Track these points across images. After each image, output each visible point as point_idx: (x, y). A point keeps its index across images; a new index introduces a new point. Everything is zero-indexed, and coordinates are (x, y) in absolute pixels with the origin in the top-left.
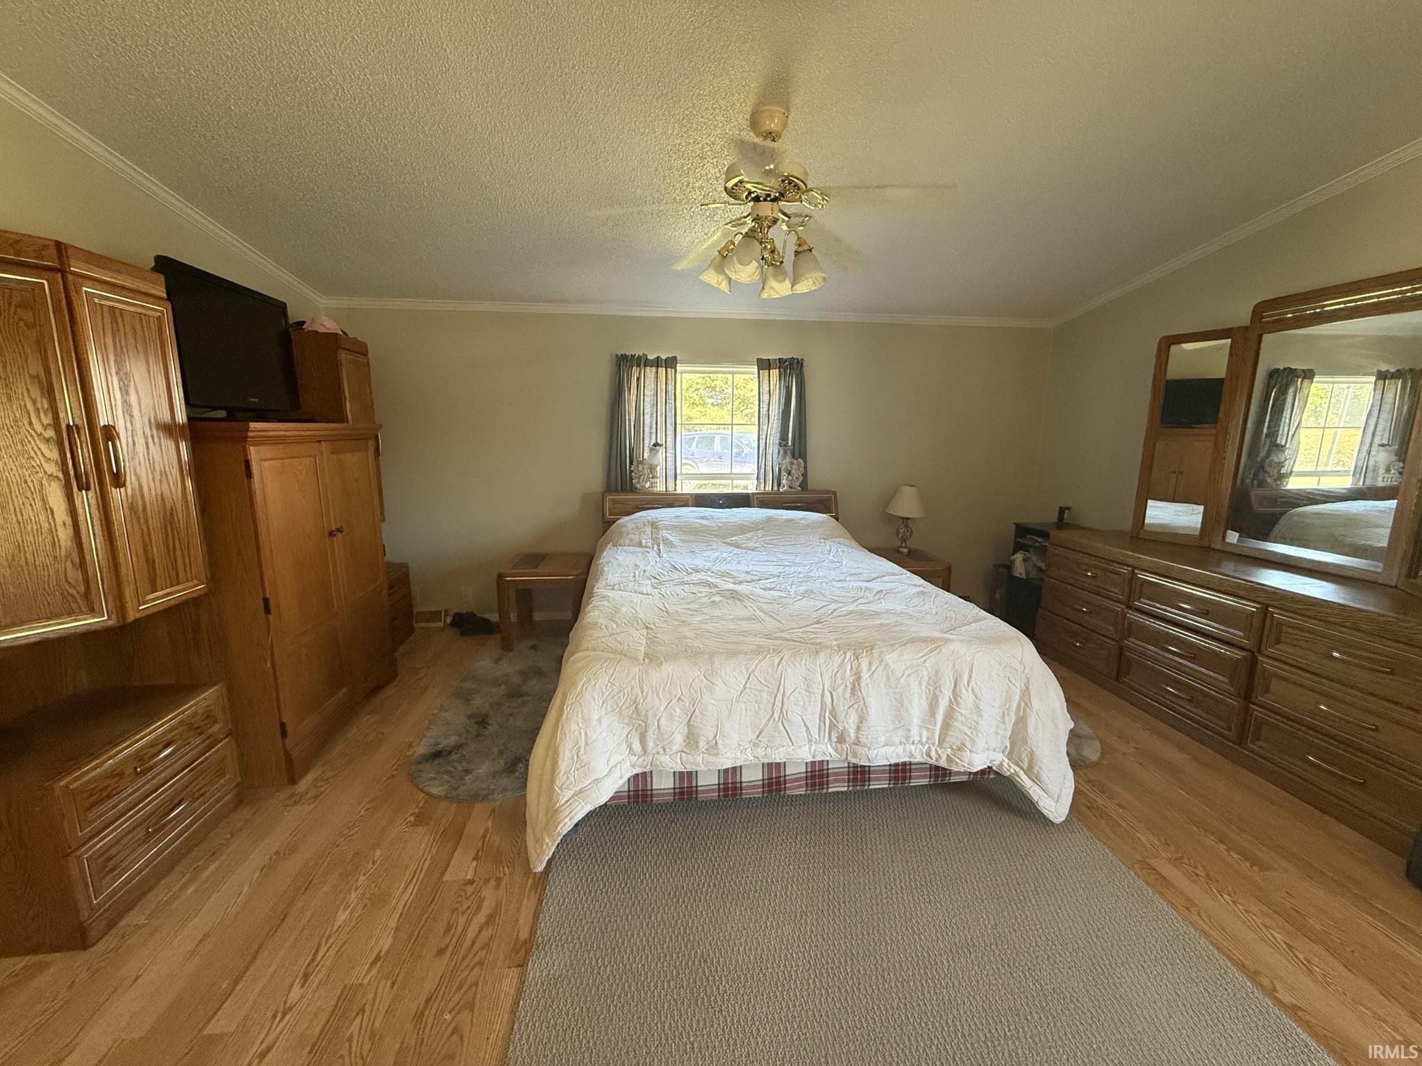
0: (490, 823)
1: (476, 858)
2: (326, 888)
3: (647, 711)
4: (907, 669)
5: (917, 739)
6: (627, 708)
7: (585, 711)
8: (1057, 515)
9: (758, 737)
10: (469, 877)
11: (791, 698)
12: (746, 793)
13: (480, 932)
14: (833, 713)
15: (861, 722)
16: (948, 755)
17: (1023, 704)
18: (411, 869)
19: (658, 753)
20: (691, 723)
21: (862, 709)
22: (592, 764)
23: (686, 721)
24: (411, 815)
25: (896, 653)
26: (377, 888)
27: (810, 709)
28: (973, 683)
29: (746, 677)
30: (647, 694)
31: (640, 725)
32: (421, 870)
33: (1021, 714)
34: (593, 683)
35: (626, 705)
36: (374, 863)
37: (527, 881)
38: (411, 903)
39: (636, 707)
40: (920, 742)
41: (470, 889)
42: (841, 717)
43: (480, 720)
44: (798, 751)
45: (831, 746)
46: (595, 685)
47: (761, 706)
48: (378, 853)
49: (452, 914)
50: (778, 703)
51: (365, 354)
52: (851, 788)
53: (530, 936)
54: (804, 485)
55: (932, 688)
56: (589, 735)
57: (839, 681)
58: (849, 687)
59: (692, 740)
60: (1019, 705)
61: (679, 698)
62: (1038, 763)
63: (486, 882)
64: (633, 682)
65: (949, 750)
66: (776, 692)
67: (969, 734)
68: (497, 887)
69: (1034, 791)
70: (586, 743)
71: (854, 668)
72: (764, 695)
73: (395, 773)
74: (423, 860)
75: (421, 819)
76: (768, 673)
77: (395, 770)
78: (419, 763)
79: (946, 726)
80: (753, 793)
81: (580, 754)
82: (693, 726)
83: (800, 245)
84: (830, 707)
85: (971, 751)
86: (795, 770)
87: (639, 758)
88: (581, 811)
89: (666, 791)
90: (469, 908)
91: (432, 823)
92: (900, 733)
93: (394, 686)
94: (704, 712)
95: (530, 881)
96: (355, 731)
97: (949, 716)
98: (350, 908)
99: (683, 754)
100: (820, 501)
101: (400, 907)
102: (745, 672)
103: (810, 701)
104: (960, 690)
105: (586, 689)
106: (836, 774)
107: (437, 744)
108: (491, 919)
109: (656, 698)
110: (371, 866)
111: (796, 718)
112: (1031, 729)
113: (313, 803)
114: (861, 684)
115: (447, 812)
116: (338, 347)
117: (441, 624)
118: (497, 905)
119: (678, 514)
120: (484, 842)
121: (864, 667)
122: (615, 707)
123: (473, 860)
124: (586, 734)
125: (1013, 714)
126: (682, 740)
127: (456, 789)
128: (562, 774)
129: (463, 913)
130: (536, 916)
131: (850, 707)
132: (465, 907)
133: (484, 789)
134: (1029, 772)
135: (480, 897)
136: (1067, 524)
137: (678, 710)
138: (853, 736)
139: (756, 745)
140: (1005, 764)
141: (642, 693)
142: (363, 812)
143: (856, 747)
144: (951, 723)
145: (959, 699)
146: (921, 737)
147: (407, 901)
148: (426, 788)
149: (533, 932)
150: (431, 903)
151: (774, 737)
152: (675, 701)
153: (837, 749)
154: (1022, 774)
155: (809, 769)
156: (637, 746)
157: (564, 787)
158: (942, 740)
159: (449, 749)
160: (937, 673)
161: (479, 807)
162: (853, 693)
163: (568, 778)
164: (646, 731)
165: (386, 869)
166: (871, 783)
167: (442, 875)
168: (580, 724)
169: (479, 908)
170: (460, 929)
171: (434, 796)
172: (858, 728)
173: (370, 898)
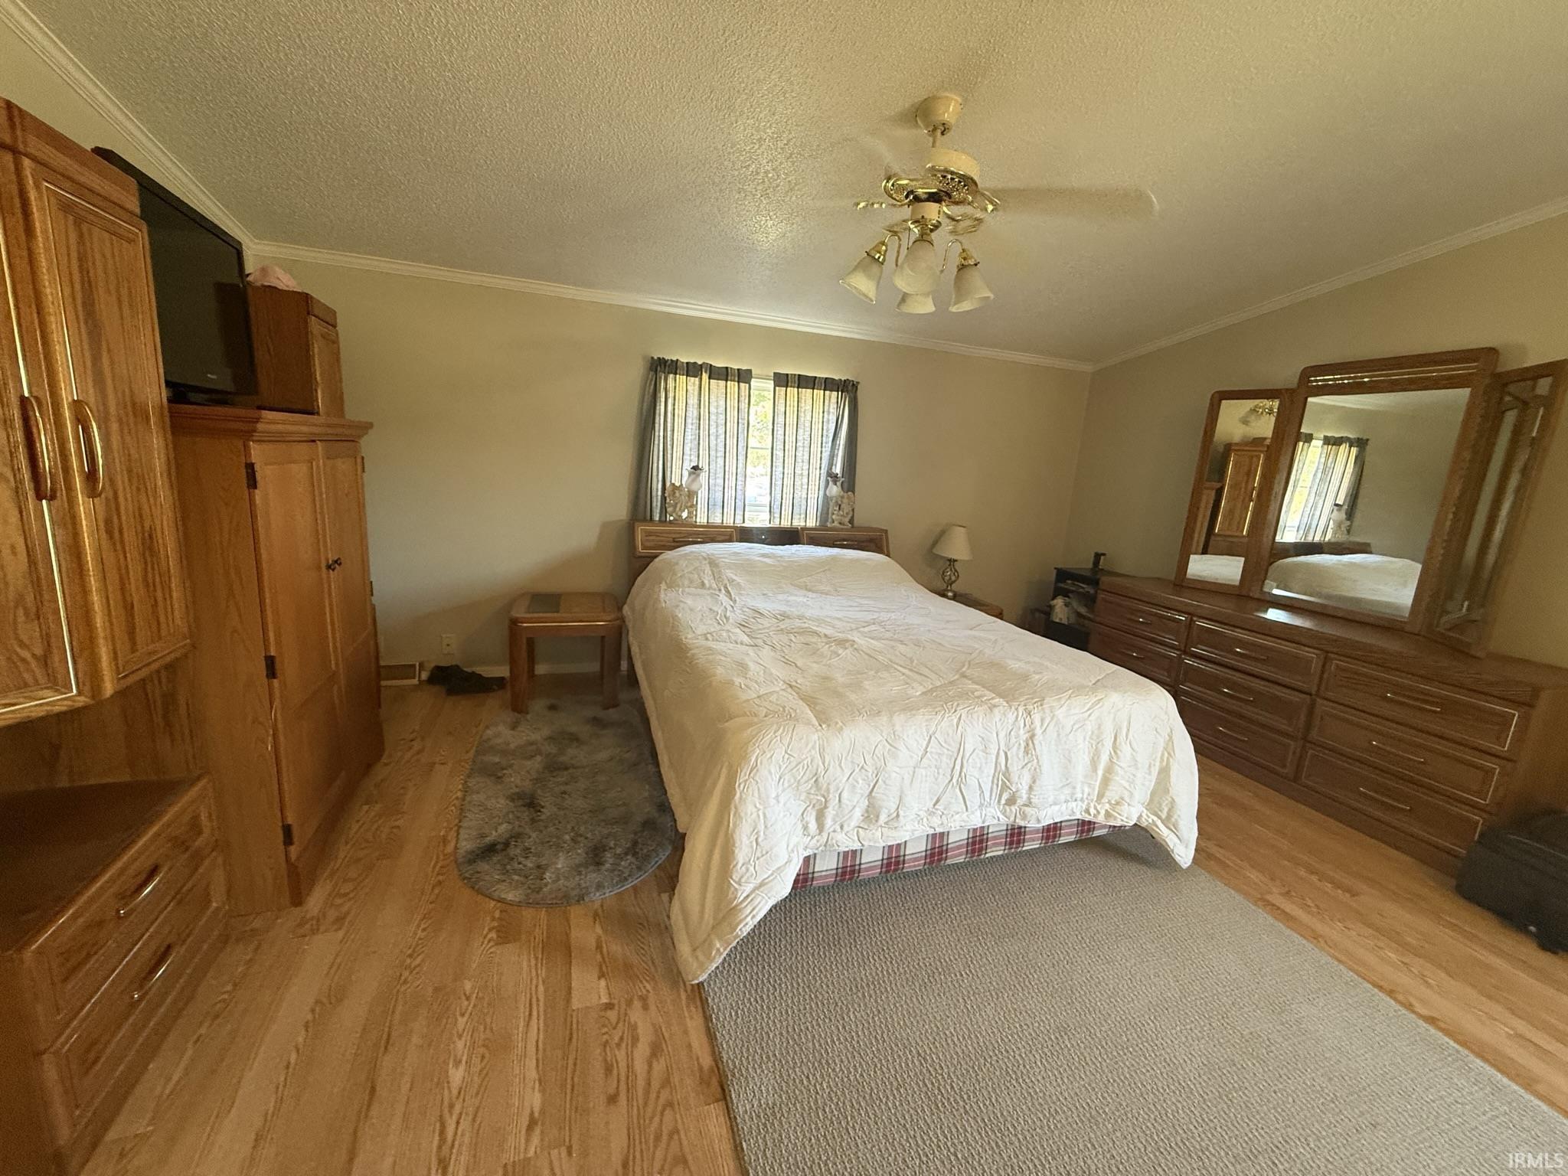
0: (599, 930)
1: (602, 975)
2: (416, 1040)
3: (829, 784)
4: (1074, 724)
5: (1079, 796)
6: (806, 782)
7: (762, 789)
8: (1092, 559)
9: (934, 805)
10: (605, 1000)
11: (970, 760)
12: (909, 867)
13: (650, 1066)
14: (1007, 773)
15: (1034, 782)
16: (1107, 810)
17: (1166, 755)
18: (523, 999)
19: (834, 831)
20: (873, 794)
21: (1035, 769)
22: (774, 851)
23: (868, 792)
24: (490, 930)
25: (1064, 708)
26: (488, 1031)
27: (986, 771)
28: (1130, 736)
29: (927, 739)
30: (829, 765)
31: (818, 800)
32: (538, 1000)
33: (1165, 764)
34: (769, 756)
35: (805, 778)
36: (468, 998)
37: (679, 995)
38: (544, 1044)
39: (816, 781)
40: (1082, 800)
41: (612, 1015)
42: (1015, 778)
43: (528, 801)
44: (972, 817)
45: (999, 808)
46: (771, 757)
47: (940, 771)
48: (468, 986)
49: (605, 1051)
50: (958, 767)
51: (334, 326)
52: (1006, 851)
53: (715, 1061)
54: (851, 521)
55: (1094, 743)
56: (768, 815)
57: (1013, 740)
58: (1023, 745)
59: (871, 814)
60: (1163, 755)
61: (862, 767)
62: (1178, 813)
63: (629, 1003)
64: (813, 752)
65: (1107, 805)
66: (955, 755)
67: (1128, 787)
68: (645, 1007)
69: (1171, 839)
70: (766, 827)
71: (1028, 726)
72: (944, 759)
73: (441, 878)
74: (534, 988)
75: (506, 934)
76: (948, 735)
77: (438, 874)
78: (471, 862)
79: (1106, 782)
80: (915, 866)
81: (760, 840)
82: (874, 798)
83: (965, 259)
84: (1003, 767)
85: (1129, 805)
86: (958, 836)
87: (812, 838)
88: (763, 907)
89: (828, 873)
90: (622, 1039)
91: (523, 937)
92: (1067, 791)
93: (386, 765)
94: (887, 782)
95: (683, 996)
96: (355, 827)
97: (1109, 770)
98: (464, 1062)
99: (860, 830)
100: (871, 540)
101: (531, 1049)
102: (925, 734)
103: (986, 763)
104: (1120, 744)
105: (761, 763)
106: (995, 838)
107: (482, 836)
108: (656, 1050)
109: (838, 768)
110: (466, 1003)
111: (972, 782)
112: (1173, 779)
113: (340, 929)
114: (1035, 742)
115: (536, 920)
116: (308, 313)
117: (415, 681)
118: (656, 1031)
119: (736, 550)
120: (601, 953)
121: (1037, 723)
122: (792, 781)
123: (599, 978)
124: (764, 814)
125: (1158, 764)
126: (860, 814)
127: (538, 892)
128: (740, 865)
129: (618, 1045)
130: (711, 1035)
131: (1023, 768)
132: (616, 1039)
133: (573, 889)
134: (1166, 822)
135: (629, 1023)
136: (1102, 570)
137: (861, 782)
138: (1025, 796)
139: (931, 814)
140: (1145, 816)
141: (824, 764)
142: (420, 934)
143: (1026, 808)
144: (1110, 777)
145: (1119, 752)
146: (1083, 794)
147: (537, 1042)
148: (497, 893)
149: (717, 1058)
150: (570, 1039)
151: (950, 803)
152: (857, 770)
153: (1005, 811)
154: (1159, 823)
155: (971, 836)
156: (813, 826)
157: (743, 880)
158: (1100, 796)
159: (503, 840)
160: (1099, 728)
161: (576, 912)
162: (1026, 752)
163: (747, 870)
164: (826, 807)
165: (489, 1004)
166: (1026, 844)
167: (568, 1000)
168: (758, 805)
169: (635, 1040)
170: (623, 1064)
171: (511, 904)
172: (1031, 788)
173: (484, 1046)
